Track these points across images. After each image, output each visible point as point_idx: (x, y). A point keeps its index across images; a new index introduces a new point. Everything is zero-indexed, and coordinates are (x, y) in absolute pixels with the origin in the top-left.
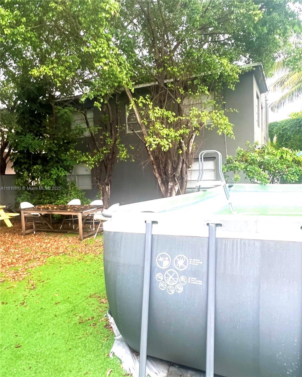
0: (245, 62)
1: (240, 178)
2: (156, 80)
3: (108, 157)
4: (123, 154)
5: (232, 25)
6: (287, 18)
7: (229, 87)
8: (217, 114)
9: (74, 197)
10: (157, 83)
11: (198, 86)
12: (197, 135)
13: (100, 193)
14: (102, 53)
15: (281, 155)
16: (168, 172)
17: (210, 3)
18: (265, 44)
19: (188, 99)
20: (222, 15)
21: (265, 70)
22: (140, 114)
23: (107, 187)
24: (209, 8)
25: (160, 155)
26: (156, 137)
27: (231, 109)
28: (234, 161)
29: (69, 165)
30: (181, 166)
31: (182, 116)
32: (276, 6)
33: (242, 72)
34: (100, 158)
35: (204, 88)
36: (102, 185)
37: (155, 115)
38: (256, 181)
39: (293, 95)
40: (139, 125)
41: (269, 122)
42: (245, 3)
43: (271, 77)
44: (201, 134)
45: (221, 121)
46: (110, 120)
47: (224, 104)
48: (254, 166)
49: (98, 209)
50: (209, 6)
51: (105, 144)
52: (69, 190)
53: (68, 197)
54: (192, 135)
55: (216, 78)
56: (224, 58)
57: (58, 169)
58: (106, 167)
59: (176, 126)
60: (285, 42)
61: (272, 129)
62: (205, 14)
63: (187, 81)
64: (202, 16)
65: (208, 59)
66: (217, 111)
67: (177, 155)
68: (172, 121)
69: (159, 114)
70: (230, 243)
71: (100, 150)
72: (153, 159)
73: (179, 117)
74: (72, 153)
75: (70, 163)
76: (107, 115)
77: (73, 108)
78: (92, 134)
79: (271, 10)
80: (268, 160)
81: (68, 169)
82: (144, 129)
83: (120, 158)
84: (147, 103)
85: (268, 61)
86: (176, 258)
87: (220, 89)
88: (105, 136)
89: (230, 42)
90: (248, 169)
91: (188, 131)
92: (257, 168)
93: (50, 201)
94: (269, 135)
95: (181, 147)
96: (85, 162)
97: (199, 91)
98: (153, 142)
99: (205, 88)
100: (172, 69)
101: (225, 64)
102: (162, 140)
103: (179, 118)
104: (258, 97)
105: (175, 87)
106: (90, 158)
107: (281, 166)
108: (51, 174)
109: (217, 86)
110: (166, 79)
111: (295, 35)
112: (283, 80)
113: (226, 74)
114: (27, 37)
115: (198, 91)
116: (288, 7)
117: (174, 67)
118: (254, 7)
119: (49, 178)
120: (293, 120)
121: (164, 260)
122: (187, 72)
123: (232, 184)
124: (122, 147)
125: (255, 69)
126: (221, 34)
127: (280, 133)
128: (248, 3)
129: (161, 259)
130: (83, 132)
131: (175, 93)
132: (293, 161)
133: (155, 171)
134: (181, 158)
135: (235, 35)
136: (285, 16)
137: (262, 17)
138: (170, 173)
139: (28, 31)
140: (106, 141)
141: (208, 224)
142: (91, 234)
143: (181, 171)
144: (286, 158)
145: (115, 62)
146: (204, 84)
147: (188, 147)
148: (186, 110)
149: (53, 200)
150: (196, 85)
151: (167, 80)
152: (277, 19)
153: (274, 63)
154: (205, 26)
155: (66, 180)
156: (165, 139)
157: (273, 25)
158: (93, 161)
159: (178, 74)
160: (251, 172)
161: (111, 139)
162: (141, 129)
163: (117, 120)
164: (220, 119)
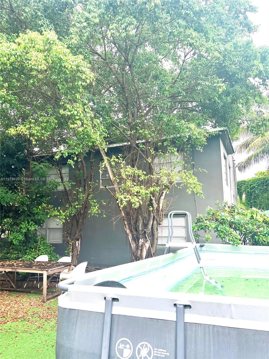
0: (212, 126)
1: (211, 238)
2: (129, 141)
3: (80, 211)
4: (95, 210)
5: (198, 95)
6: (248, 90)
7: (197, 149)
8: (186, 174)
9: (42, 252)
10: (129, 143)
11: (168, 147)
12: (167, 193)
13: (70, 248)
14: (78, 116)
15: (251, 215)
16: (139, 228)
17: (179, 76)
18: (230, 112)
19: (159, 158)
20: (190, 86)
21: (230, 134)
22: (113, 172)
23: (77, 242)
24: (177, 80)
25: (131, 211)
26: (126, 194)
27: (199, 169)
28: (205, 220)
29: (41, 219)
30: (152, 223)
31: (153, 175)
32: (238, 80)
33: (209, 136)
34: (72, 213)
35: (173, 150)
36: (72, 240)
37: (127, 173)
38: (228, 241)
39: (258, 156)
40: (112, 181)
41: (237, 181)
42: (209, 77)
43: (237, 140)
44: (171, 192)
45: (191, 181)
46: (84, 176)
47: (193, 165)
48: (224, 226)
49: (66, 266)
50: (177, 78)
51: (78, 199)
52: (37, 245)
53: (36, 252)
54: (163, 193)
55: (185, 141)
56: (192, 123)
57: (29, 223)
58: (78, 222)
59: (147, 183)
60: (248, 110)
61: (241, 187)
62: (174, 85)
63: (157, 143)
64: (171, 87)
65: (177, 124)
66: (186, 171)
67: (148, 211)
68: (142, 179)
69: (131, 172)
70: (201, 331)
71: (73, 204)
72: (125, 214)
73: (150, 175)
74: (44, 207)
75: (41, 217)
76: (81, 171)
77: (48, 164)
78: (65, 188)
79: (234, 83)
80: (239, 220)
81: (38, 223)
82: (116, 186)
83: (91, 213)
84: (120, 162)
85: (233, 126)
86: (139, 346)
87: (189, 151)
88: (78, 192)
89: (197, 109)
90: (219, 229)
91: (158, 189)
92: (228, 228)
93: (17, 255)
94: (238, 192)
95: (151, 204)
96: (56, 216)
97: (169, 152)
98: (124, 199)
99: (175, 149)
100: (144, 131)
101: (193, 128)
102: (133, 197)
103: (150, 177)
104: (225, 158)
105: (146, 148)
106: (62, 212)
107: (251, 227)
108: (21, 228)
109: (186, 147)
110: (138, 139)
111: (256, 104)
112: (248, 143)
113: (194, 137)
114: (7, 100)
115: (167, 152)
116: (248, 81)
117: (145, 130)
118: (218, 80)
119: (19, 232)
120: (260, 179)
121: (125, 348)
122: (157, 134)
123: (204, 244)
124: (94, 202)
125: (221, 133)
126: (189, 102)
127: (248, 191)
128: (212, 77)
129: (121, 346)
130: (57, 187)
131: (147, 153)
132: (263, 221)
133: (126, 227)
134: (152, 214)
135: (202, 103)
136: (247, 88)
137: (225, 89)
138: (140, 229)
139: (9, 94)
140: (79, 196)
141: (175, 305)
142: (55, 294)
143: (152, 228)
144: (256, 218)
145: (89, 124)
146: (173, 146)
147: (158, 204)
148: (156, 169)
149: (20, 255)
150: (166, 146)
151: (139, 141)
152: (240, 91)
153: (239, 128)
154: (175, 95)
155: (36, 234)
156: (135, 197)
157: (236, 95)
158: (65, 216)
159: (149, 136)
160: (222, 232)
161: (84, 194)
162: (113, 185)
163: (91, 176)
164: (189, 178)
